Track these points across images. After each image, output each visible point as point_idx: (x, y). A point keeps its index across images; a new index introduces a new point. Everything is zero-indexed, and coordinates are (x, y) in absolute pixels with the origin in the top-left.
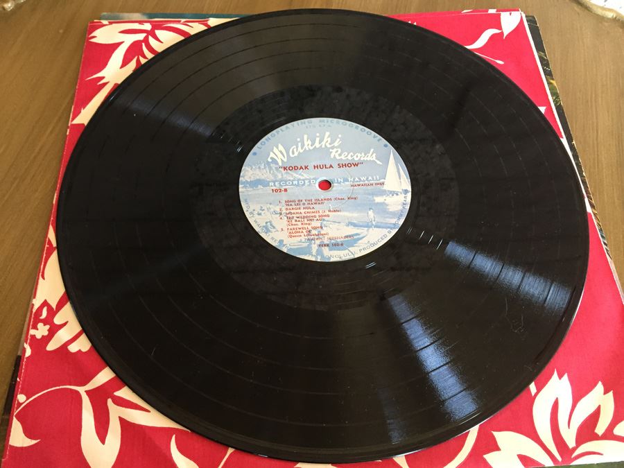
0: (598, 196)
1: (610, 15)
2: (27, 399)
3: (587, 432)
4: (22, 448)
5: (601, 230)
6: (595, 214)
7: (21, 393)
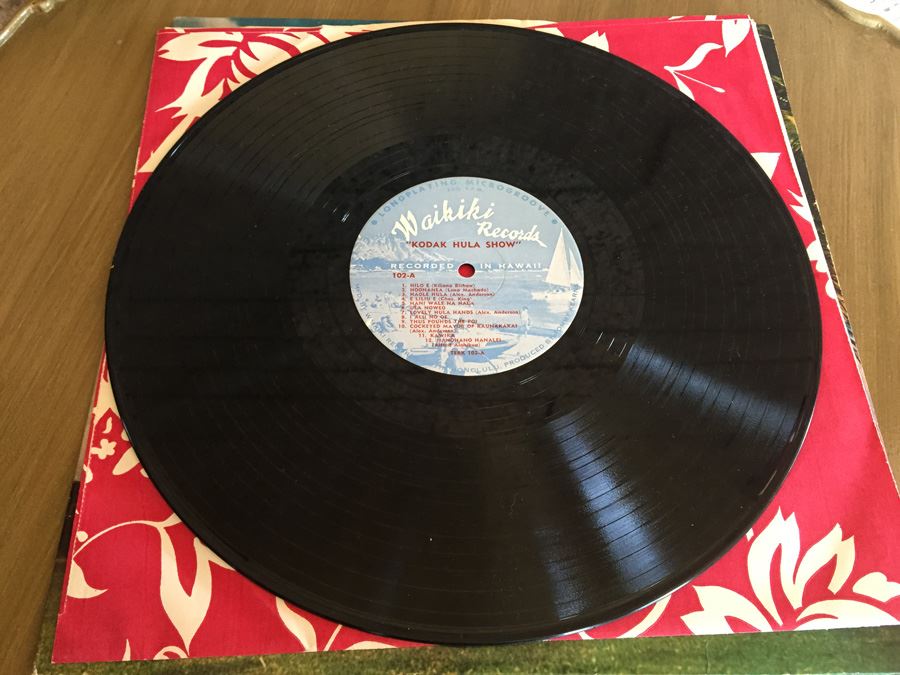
0: (845, 278)
1: (874, 24)
2: (90, 537)
3: (818, 588)
4: (84, 600)
5: (848, 323)
6: (840, 302)
7: (81, 529)
